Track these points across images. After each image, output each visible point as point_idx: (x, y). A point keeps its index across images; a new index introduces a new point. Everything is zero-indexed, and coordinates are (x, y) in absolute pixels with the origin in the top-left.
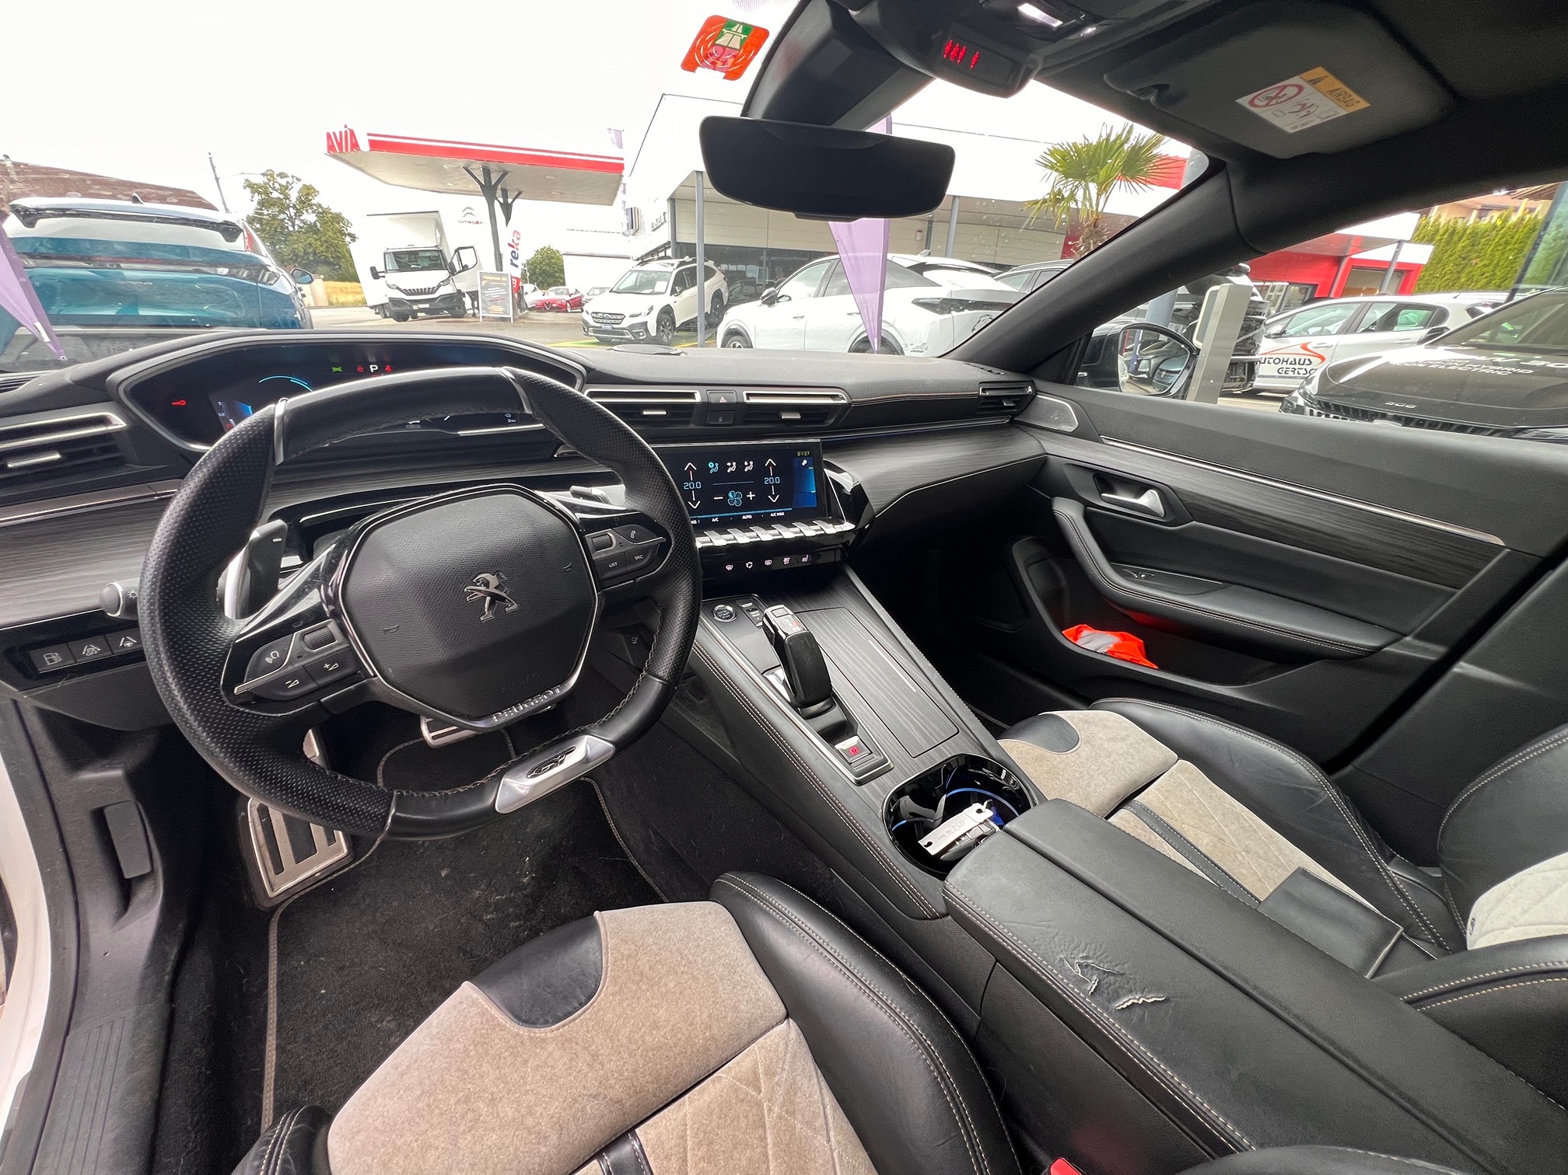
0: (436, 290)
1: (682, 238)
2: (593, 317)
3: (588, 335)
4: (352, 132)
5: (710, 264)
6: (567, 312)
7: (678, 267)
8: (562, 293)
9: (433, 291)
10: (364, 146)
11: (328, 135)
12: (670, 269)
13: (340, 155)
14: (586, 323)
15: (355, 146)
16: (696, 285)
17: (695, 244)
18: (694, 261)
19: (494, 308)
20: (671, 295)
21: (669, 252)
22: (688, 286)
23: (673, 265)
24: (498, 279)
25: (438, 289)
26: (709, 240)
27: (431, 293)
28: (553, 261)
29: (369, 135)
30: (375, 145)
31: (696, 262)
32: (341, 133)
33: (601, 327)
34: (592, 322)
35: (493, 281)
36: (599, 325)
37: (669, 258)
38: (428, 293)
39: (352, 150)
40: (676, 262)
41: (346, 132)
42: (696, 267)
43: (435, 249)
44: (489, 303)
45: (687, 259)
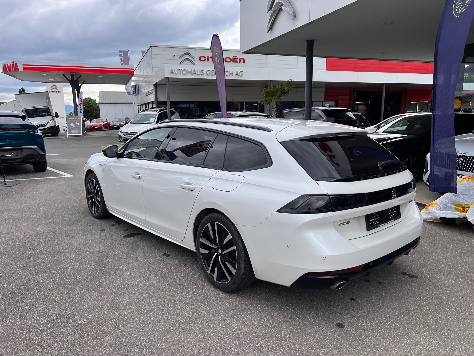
0: (46, 125)
1: (161, 99)
2: (123, 134)
3: (121, 141)
4: (16, 64)
5: (173, 109)
6: (102, 130)
7: (159, 112)
8: (100, 122)
9: (45, 125)
10: (21, 69)
11: (5, 65)
12: (156, 113)
13: (9, 73)
14: (120, 136)
15: (17, 69)
16: (167, 118)
17: (166, 101)
18: (166, 109)
19: (73, 131)
20: (157, 123)
21: (154, 106)
22: (164, 119)
23: (157, 111)
24: (76, 119)
25: (47, 124)
26: (172, 100)
27: (44, 126)
28: (90, 105)
29: (23, 65)
30: (25, 69)
31: (167, 109)
32: (10, 65)
33: (127, 138)
34: (123, 136)
35: (74, 120)
36: (126, 137)
37: (155, 108)
38: (43, 127)
39: (15, 71)
40: (158, 110)
41: (13, 64)
42: (167, 111)
43: (46, 107)
44: (71, 129)
45: (162, 108)
